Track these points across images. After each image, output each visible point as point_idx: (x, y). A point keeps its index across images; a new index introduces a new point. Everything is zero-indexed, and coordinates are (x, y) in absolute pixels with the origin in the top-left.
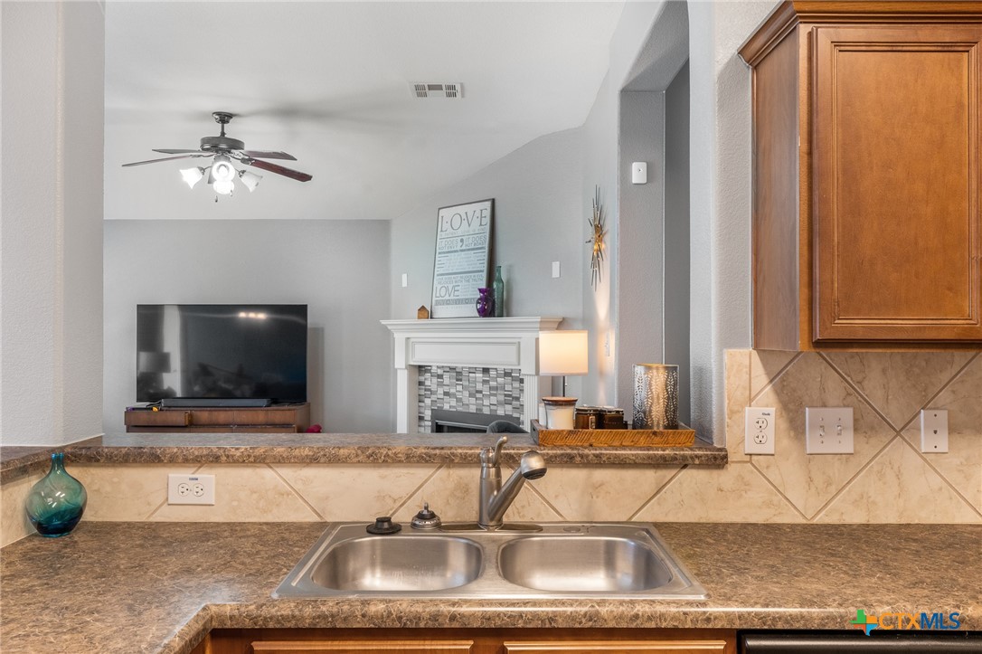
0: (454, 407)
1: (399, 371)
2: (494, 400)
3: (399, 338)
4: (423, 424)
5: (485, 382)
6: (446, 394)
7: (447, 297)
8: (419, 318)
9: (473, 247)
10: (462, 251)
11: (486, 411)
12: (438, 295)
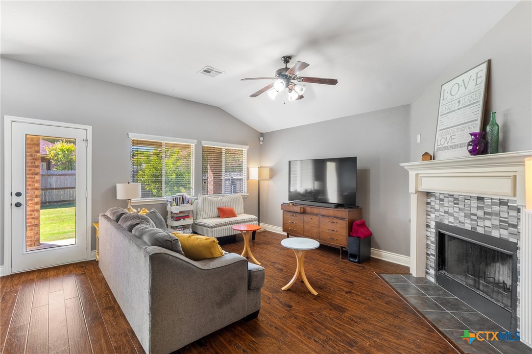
0: (452, 223)
1: (412, 195)
2: (488, 223)
3: (412, 174)
4: (429, 230)
5: (479, 208)
6: (446, 212)
7: (446, 145)
8: (423, 160)
9: (468, 103)
10: (458, 109)
11: (480, 230)
12: (439, 144)
